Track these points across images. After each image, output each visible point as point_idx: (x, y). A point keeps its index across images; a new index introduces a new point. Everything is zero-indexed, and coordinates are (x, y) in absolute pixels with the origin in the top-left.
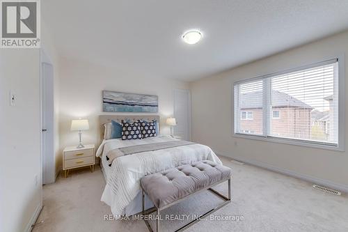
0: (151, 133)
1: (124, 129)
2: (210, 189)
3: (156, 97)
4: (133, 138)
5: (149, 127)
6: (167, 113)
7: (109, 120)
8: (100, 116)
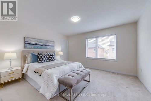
0: (53, 59)
1: (40, 57)
2: (84, 80)
3: (54, 42)
4: (44, 62)
5: (52, 56)
6: (58, 49)
7: (28, 53)
8: (23, 51)
